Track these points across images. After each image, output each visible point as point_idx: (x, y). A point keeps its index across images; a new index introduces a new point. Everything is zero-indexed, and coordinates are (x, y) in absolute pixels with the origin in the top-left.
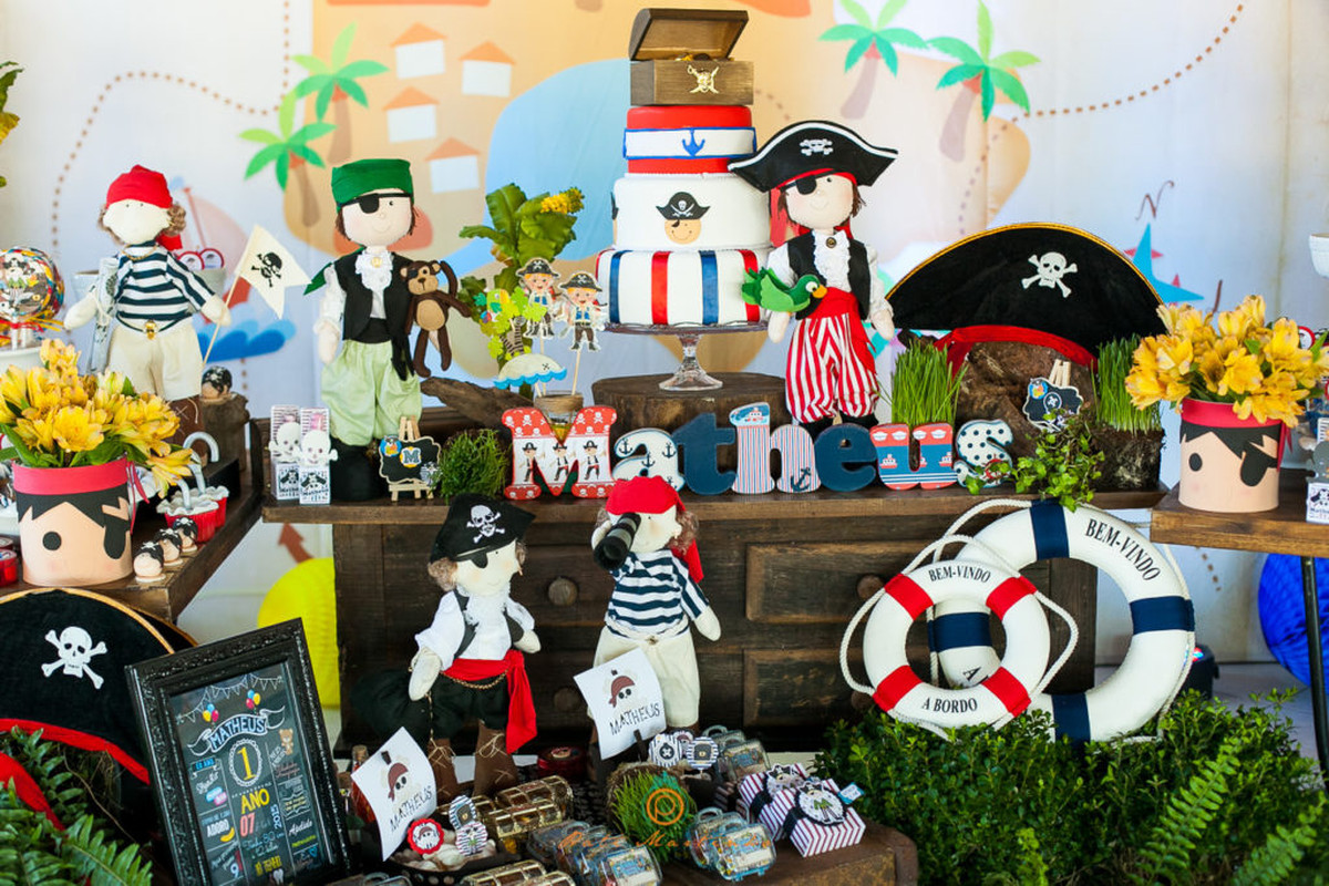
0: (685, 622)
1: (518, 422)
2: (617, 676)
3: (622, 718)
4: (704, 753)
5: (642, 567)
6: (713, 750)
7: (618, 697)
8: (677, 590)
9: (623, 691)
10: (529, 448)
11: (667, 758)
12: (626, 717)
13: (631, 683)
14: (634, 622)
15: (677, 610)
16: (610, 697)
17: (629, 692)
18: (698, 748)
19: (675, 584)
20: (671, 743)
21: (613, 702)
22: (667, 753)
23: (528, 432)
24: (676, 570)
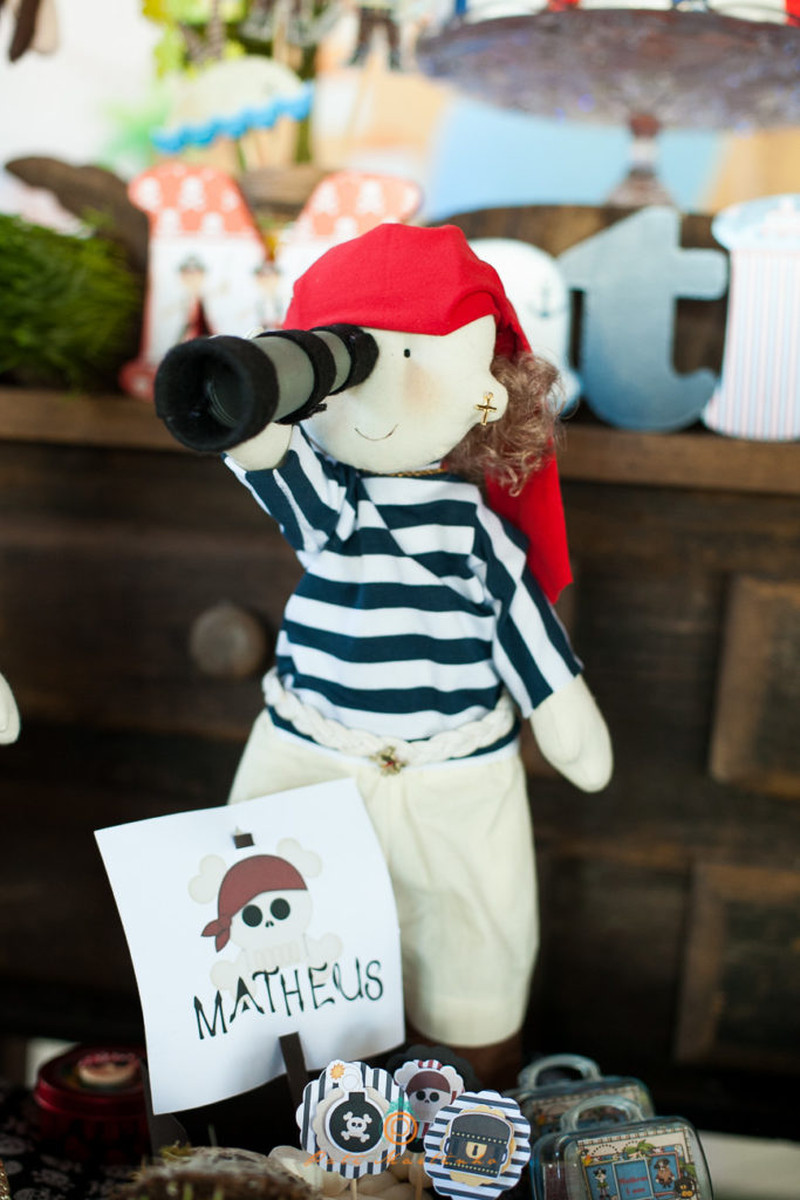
0: (499, 721)
1: (170, 194)
2: (246, 853)
3: (242, 990)
4: (482, 1149)
5: (377, 522)
6: (513, 1143)
7: (238, 919)
8: (482, 610)
9: (264, 902)
10: (191, 268)
11: (354, 1145)
12: (257, 987)
13: (296, 882)
14: (341, 696)
15: (475, 676)
16: (212, 914)
17: (281, 910)
18: (467, 1128)
19: (476, 590)
20: (376, 1098)
21: (219, 932)
22: (356, 1128)
23: (191, 223)
24: (483, 546)
